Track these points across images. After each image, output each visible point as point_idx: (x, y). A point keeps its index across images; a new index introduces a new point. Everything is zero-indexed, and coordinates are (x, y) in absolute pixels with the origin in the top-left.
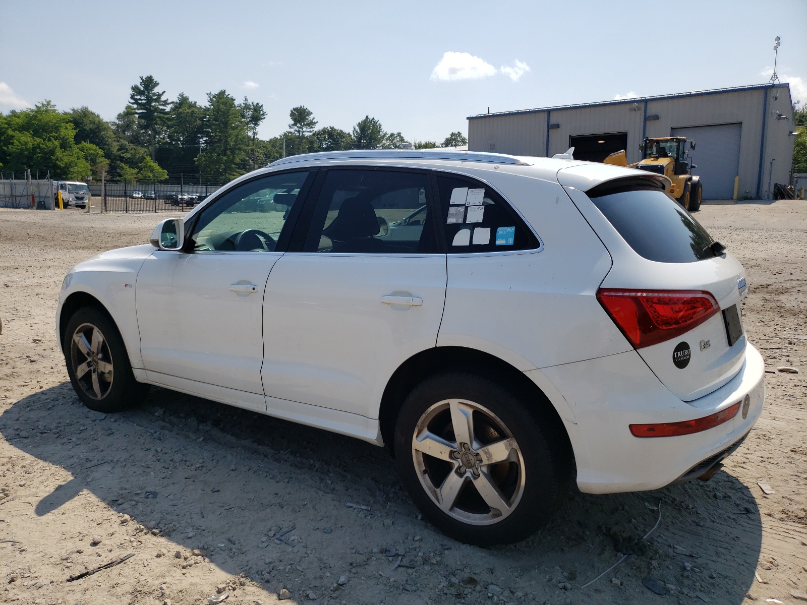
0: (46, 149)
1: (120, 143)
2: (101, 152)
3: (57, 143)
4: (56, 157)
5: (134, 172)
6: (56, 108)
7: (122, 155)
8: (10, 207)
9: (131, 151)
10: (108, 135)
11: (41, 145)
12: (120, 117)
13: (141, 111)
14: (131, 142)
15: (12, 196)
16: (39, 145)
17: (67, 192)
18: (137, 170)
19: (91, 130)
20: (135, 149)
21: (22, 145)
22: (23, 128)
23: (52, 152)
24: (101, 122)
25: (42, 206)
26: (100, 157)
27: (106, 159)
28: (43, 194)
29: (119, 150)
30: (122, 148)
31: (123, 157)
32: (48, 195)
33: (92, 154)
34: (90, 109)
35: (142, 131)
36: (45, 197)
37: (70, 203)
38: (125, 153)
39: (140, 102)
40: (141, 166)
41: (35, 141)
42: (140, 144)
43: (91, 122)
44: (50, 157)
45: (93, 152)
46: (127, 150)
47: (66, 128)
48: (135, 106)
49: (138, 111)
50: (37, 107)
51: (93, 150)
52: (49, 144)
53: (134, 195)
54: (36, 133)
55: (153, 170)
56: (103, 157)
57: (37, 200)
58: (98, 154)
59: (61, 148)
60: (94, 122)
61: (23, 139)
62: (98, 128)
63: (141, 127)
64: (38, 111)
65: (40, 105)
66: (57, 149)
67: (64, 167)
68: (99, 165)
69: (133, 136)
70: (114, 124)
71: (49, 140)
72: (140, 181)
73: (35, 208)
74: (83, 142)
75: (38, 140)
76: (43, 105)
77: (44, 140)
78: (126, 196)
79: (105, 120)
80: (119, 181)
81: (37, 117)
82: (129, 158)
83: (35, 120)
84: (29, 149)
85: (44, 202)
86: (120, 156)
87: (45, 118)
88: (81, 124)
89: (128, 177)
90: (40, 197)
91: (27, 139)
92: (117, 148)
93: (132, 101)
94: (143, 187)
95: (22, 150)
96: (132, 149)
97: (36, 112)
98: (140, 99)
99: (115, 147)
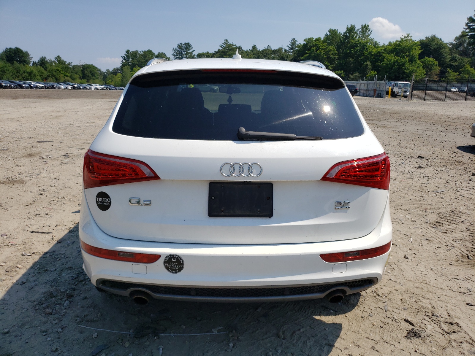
0: (400, 63)
1: (452, 56)
2: (436, 63)
3: (407, 59)
4: (405, 67)
5: (455, 75)
6: (412, 38)
7: (452, 64)
8: (365, 96)
9: (459, 61)
10: (445, 51)
11: (398, 61)
12: (457, 39)
13: (471, 34)
14: (461, 55)
15: (367, 90)
16: (397, 61)
17: (398, 88)
18: (458, 73)
19: (435, 49)
20: (462, 59)
21: (388, 61)
22: (390, 52)
23: (404, 65)
24: (442, 44)
25: (379, 96)
26: (435, 66)
27: (438, 67)
28: (381, 89)
29: (451, 60)
30: (454, 59)
31: (452, 65)
32: (383, 90)
33: (430, 64)
34: (436, 36)
35: (470, 47)
36: (382, 91)
37: (398, 95)
38: (454, 62)
39: (472, 27)
40: (461, 71)
41: (395, 59)
42: (466, 56)
43: (436, 44)
44: (401, 67)
45: (431, 63)
46: (456, 60)
47: (415, 49)
48: (468, 30)
49: (469, 34)
50: (401, 38)
51: (431, 62)
52: (403, 60)
53: (452, 90)
54: (397, 54)
55: (470, 72)
56: (437, 65)
57: (377, 92)
58: (434, 64)
59: (409, 62)
60: (438, 44)
61: (390, 58)
62: (439, 47)
63: (469, 44)
64: (402, 41)
65: (403, 37)
66: (407, 63)
67: (408, 73)
68: (433, 71)
69: (463, 51)
70: (451, 44)
71: (404, 57)
72: (458, 80)
73: (375, 97)
74: (426, 57)
75: (397, 58)
76: (405, 37)
77: (401, 57)
78: (446, 90)
79: (445, 42)
80: (444, 81)
81: (400, 44)
82: (456, 66)
83: (399, 46)
84: (391, 64)
85: (380, 93)
86: (450, 64)
87: (404, 44)
88: (429, 45)
89: (451, 78)
90: (379, 91)
91: (392, 58)
92: (449, 59)
93: (466, 27)
94: (460, 85)
95: (387, 64)
96: (460, 59)
97: (400, 42)
98: (472, 26)
99: (448, 59)
